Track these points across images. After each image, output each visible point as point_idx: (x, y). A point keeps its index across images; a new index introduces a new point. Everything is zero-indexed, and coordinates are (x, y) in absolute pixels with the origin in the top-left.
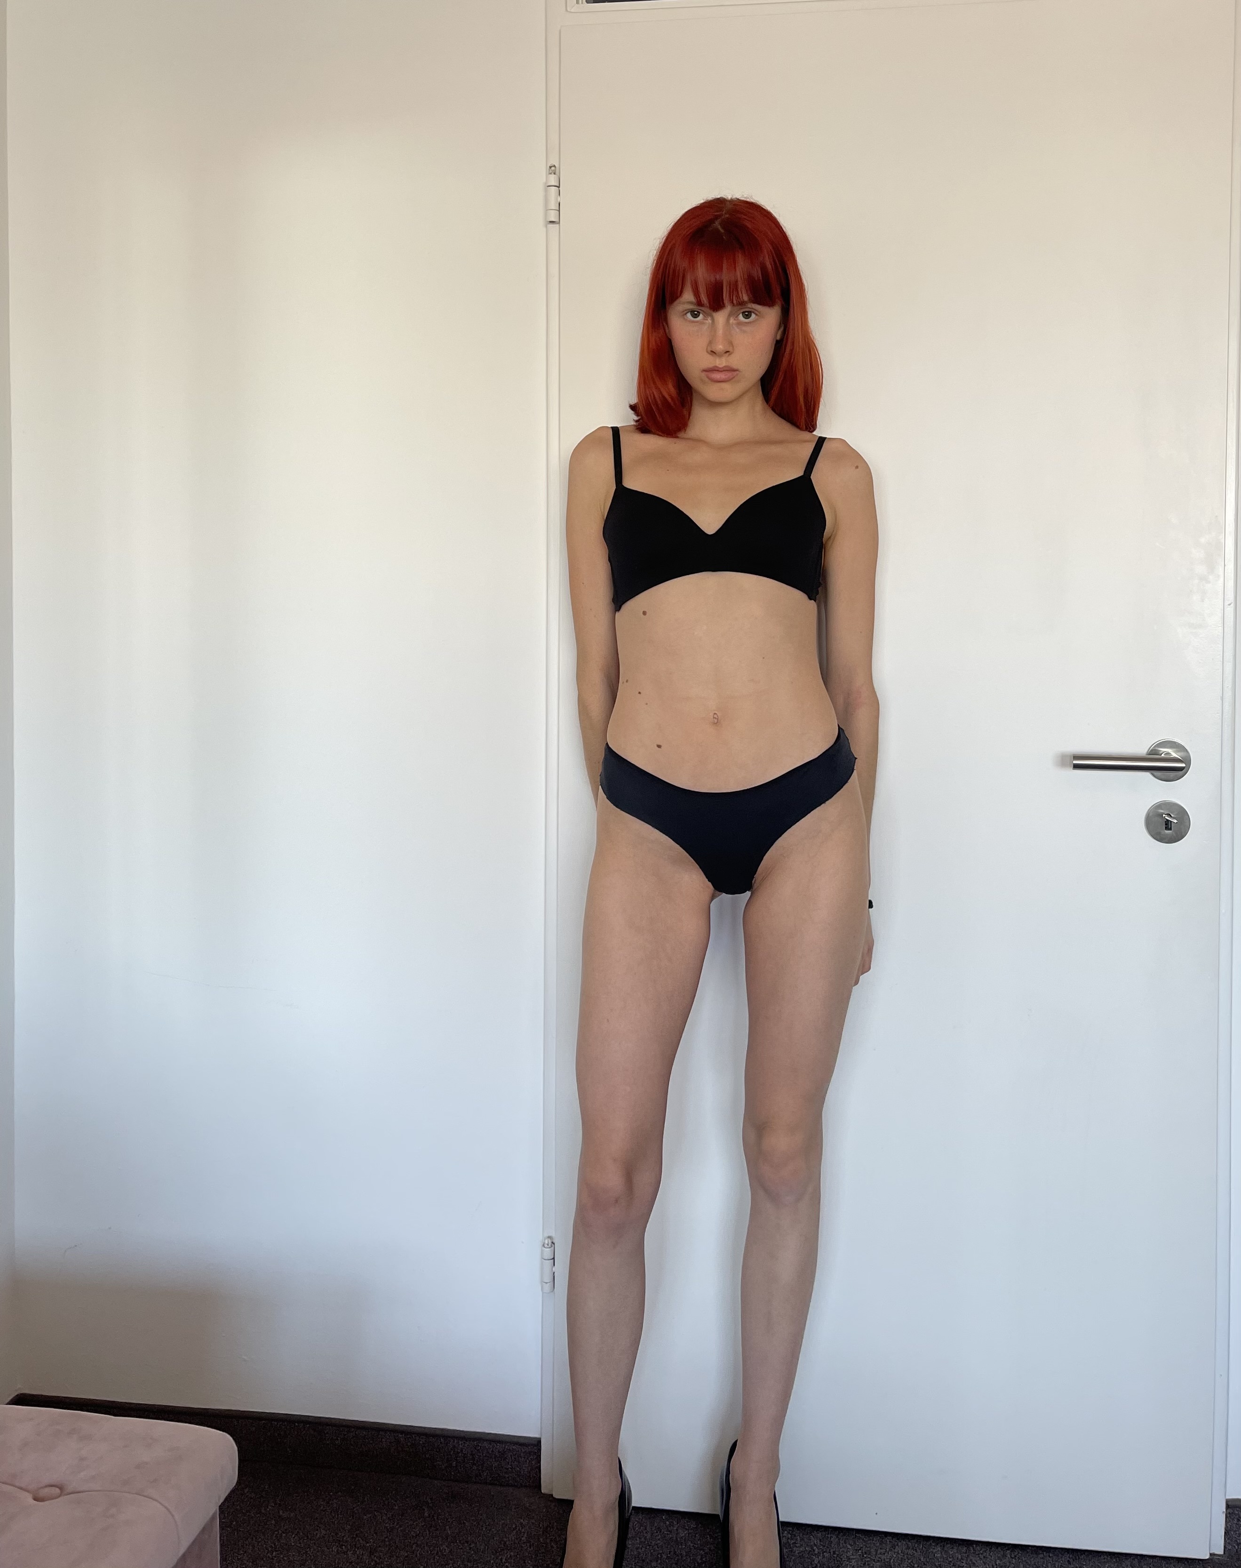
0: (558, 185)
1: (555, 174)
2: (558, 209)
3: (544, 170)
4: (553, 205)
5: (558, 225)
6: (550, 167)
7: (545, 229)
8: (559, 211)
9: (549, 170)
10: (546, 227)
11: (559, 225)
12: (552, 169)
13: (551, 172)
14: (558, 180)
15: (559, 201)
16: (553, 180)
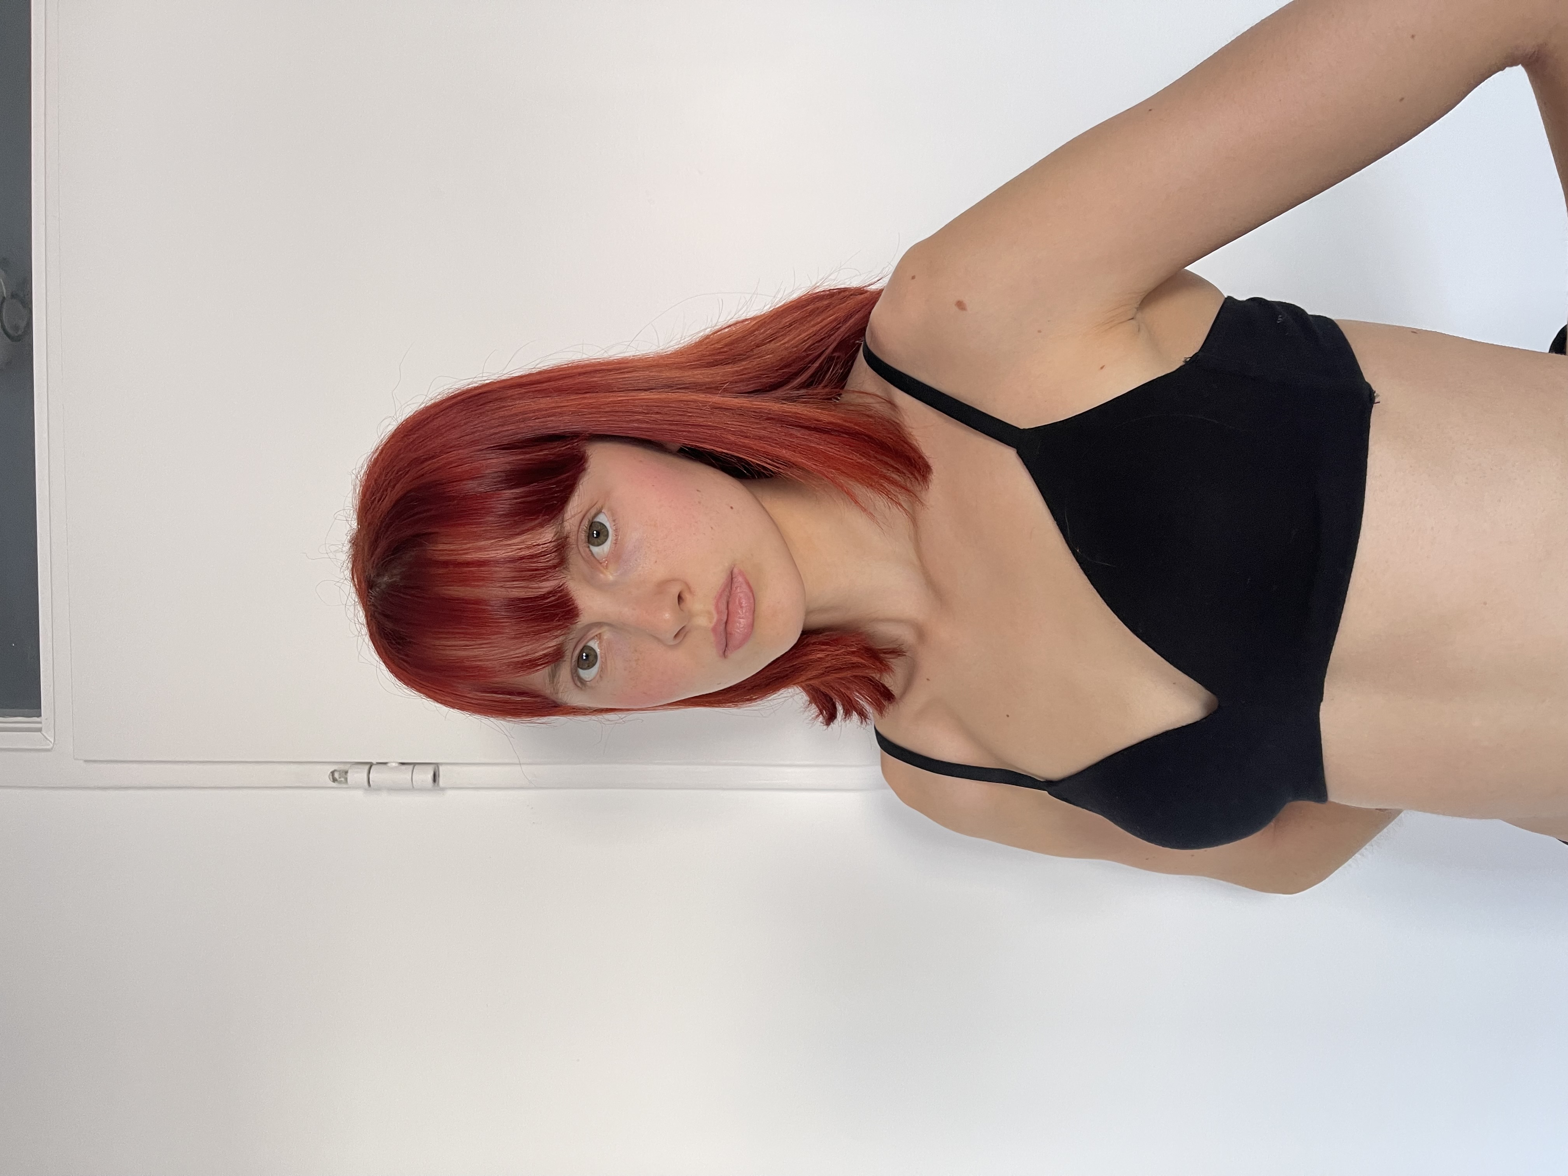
0: (367, 767)
1: (346, 772)
2: (411, 767)
3: (340, 794)
4: (404, 775)
5: (441, 768)
6: (334, 780)
7: (450, 793)
8: (414, 764)
9: (340, 782)
10: (443, 789)
11: (442, 764)
12: (339, 777)
13: (343, 779)
14: (360, 766)
15: (397, 765)
16: (357, 776)
